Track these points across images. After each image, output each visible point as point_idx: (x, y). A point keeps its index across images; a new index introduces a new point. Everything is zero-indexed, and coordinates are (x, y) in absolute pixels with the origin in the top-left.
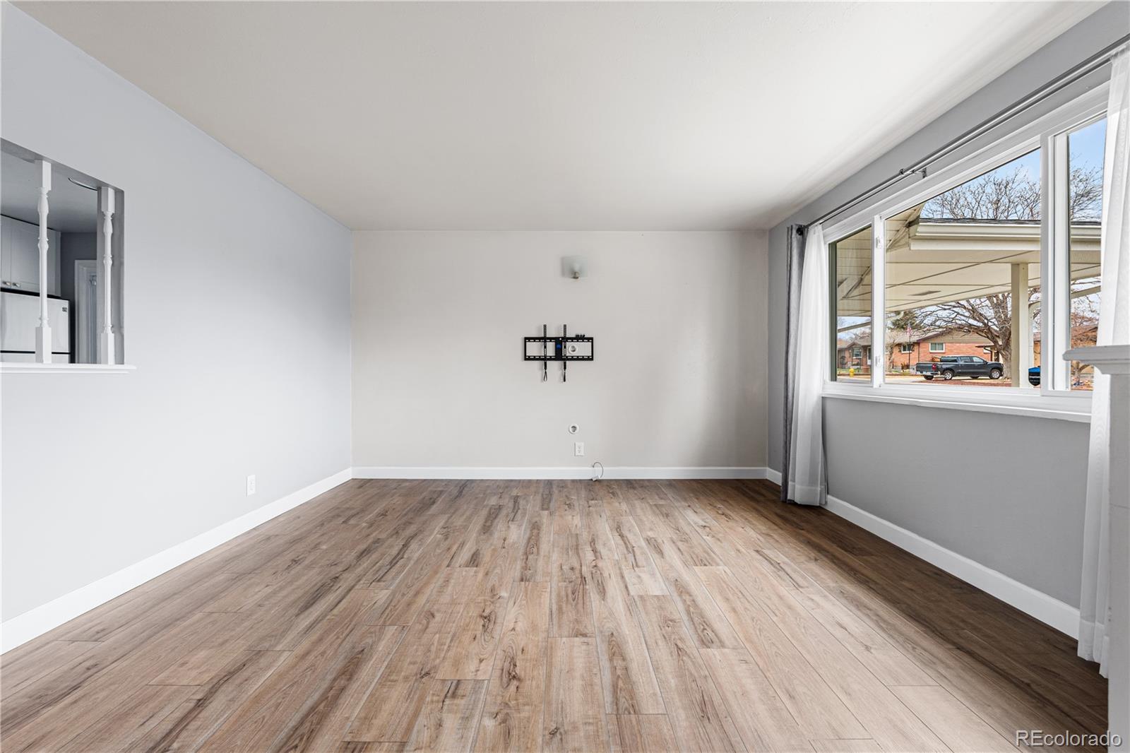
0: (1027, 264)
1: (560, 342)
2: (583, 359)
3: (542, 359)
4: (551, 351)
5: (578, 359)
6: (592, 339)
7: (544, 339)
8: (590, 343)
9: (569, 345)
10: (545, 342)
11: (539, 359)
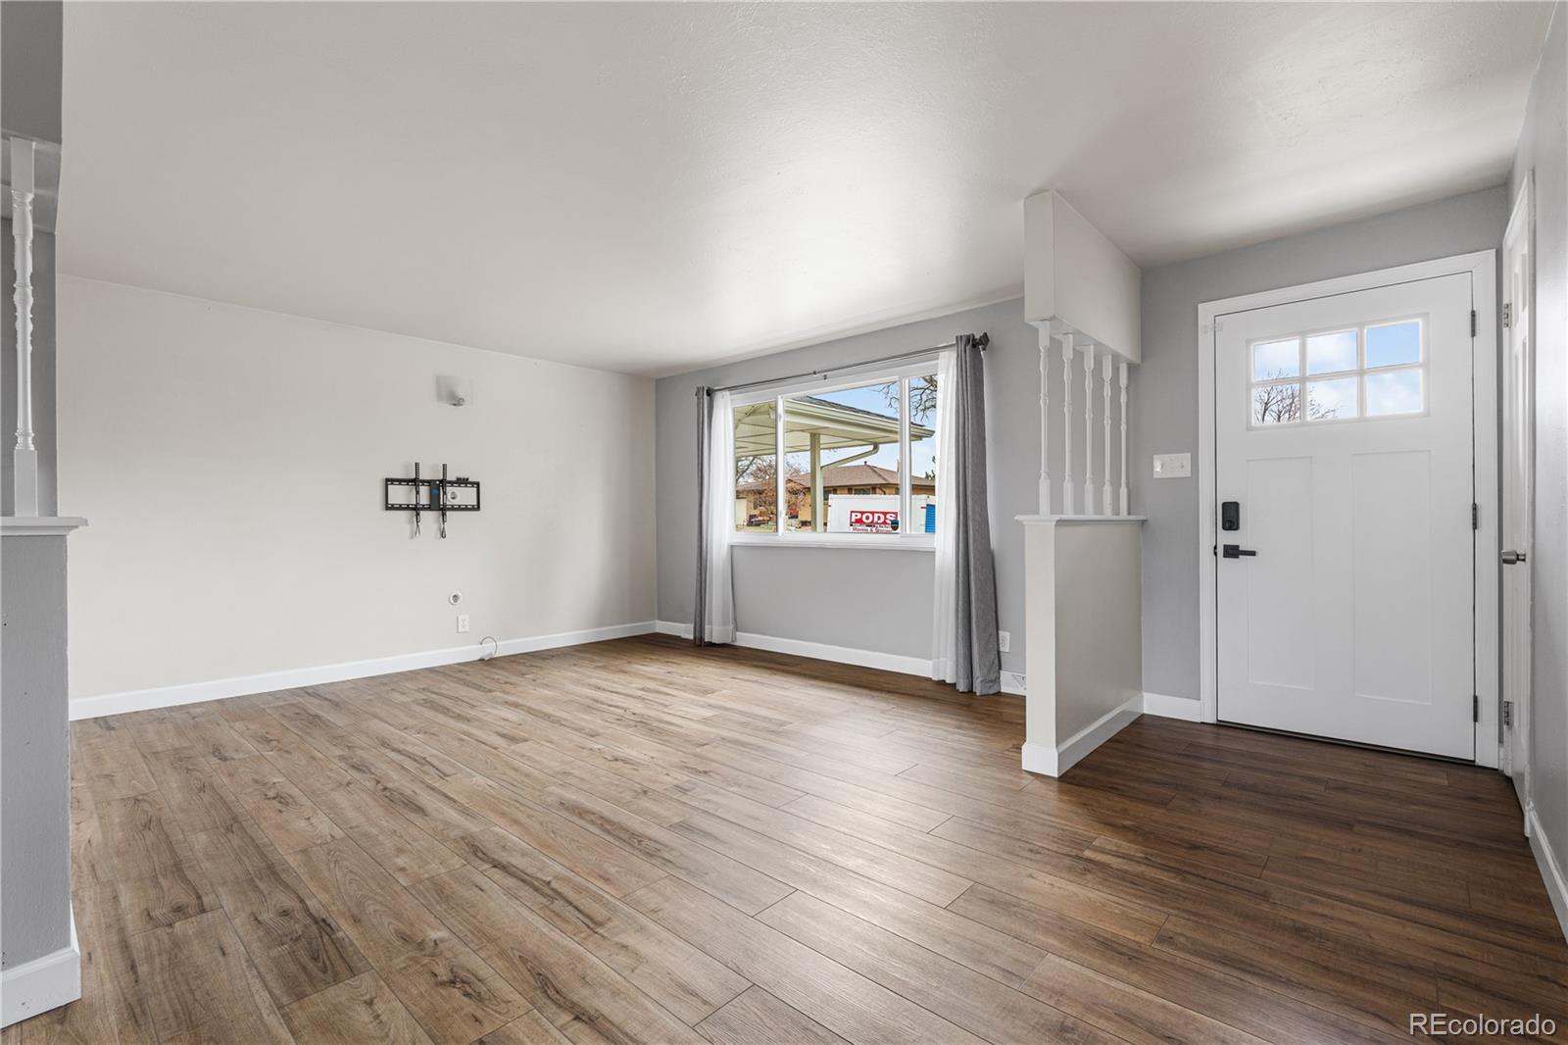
0: (819, 434)
1: (438, 486)
2: (466, 509)
3: (412, 509)
4: (424, 499)
5: (460, 508)
6: (478, 484)
7: (415, 482)
8: (475, 489)
9: (449, 489)
10: (417, 486)
11: (408, 508)
